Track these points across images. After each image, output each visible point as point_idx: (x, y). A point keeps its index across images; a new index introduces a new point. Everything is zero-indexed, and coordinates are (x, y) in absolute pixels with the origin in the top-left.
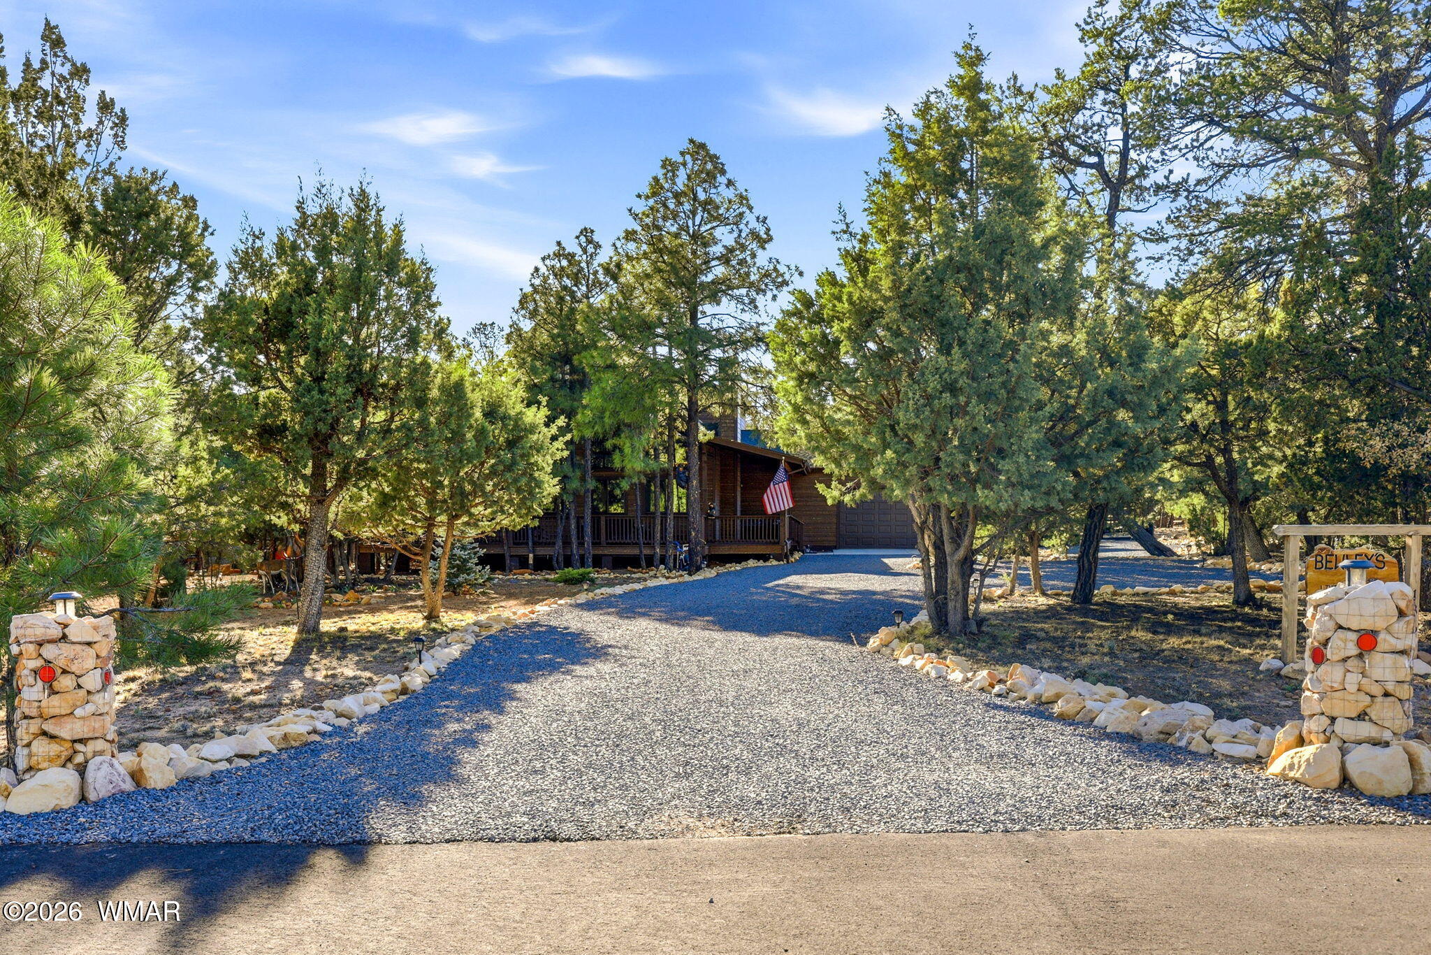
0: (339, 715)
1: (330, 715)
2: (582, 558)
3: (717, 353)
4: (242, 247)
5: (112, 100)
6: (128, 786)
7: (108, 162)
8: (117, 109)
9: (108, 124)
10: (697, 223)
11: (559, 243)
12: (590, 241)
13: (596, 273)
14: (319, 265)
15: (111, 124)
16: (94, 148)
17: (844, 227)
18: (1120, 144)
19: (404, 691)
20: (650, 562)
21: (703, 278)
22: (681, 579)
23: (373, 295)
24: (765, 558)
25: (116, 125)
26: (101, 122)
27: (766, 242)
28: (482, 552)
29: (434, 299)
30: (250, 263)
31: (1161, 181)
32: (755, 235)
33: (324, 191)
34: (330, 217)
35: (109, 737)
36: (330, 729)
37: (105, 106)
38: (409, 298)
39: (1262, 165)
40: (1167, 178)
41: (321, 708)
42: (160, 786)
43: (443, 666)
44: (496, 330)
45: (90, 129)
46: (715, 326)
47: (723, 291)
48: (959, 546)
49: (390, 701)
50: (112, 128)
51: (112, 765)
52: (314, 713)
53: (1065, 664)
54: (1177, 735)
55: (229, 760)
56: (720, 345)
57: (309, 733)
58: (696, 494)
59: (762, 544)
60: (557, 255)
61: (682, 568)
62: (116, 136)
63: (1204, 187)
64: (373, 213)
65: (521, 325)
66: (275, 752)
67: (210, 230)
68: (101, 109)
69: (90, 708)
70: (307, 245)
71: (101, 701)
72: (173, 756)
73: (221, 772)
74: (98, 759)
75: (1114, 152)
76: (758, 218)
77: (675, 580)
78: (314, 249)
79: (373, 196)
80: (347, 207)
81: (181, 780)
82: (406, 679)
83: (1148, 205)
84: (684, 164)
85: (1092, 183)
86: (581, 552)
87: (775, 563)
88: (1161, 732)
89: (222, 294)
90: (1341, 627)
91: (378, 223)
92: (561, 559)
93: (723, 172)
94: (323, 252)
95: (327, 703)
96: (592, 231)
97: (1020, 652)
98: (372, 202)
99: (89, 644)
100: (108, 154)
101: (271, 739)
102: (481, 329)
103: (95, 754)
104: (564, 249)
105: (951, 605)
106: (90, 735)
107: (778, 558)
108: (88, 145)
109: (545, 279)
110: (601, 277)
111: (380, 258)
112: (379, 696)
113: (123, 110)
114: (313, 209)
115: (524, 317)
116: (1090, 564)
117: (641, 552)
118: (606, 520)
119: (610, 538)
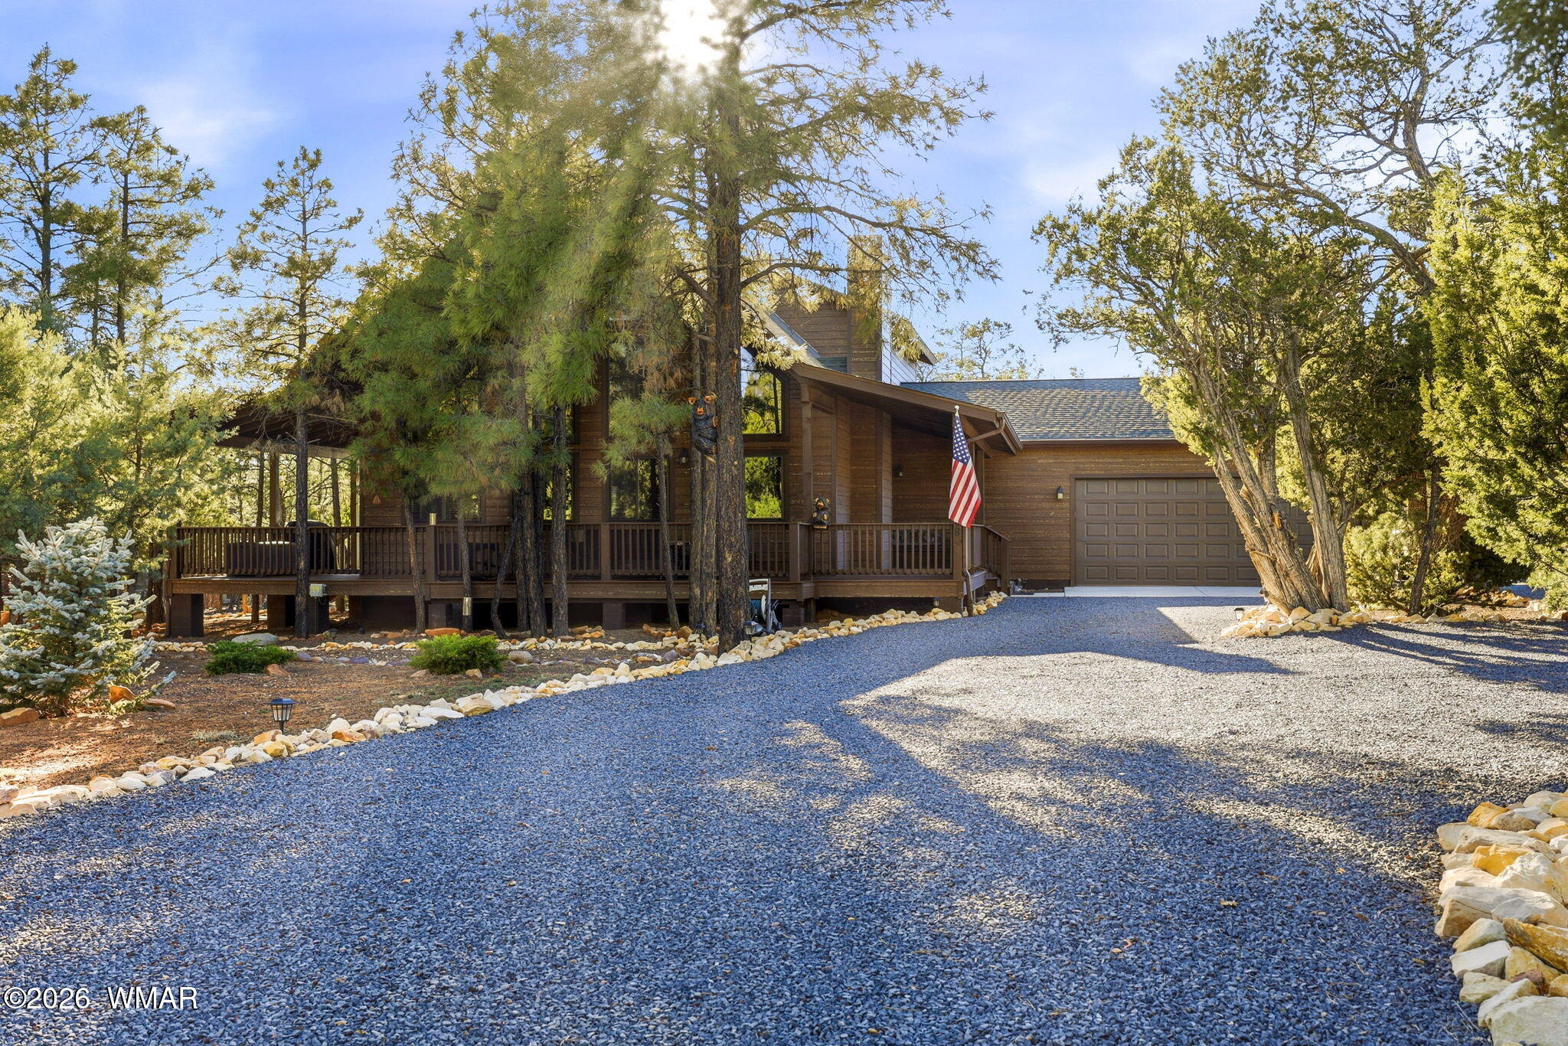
24: (923, 605)
59: (920, 577)
87: (942, 615)
107: (949, 606)
117: (669, 594)
118: (612, 532)
119: (619, 567)
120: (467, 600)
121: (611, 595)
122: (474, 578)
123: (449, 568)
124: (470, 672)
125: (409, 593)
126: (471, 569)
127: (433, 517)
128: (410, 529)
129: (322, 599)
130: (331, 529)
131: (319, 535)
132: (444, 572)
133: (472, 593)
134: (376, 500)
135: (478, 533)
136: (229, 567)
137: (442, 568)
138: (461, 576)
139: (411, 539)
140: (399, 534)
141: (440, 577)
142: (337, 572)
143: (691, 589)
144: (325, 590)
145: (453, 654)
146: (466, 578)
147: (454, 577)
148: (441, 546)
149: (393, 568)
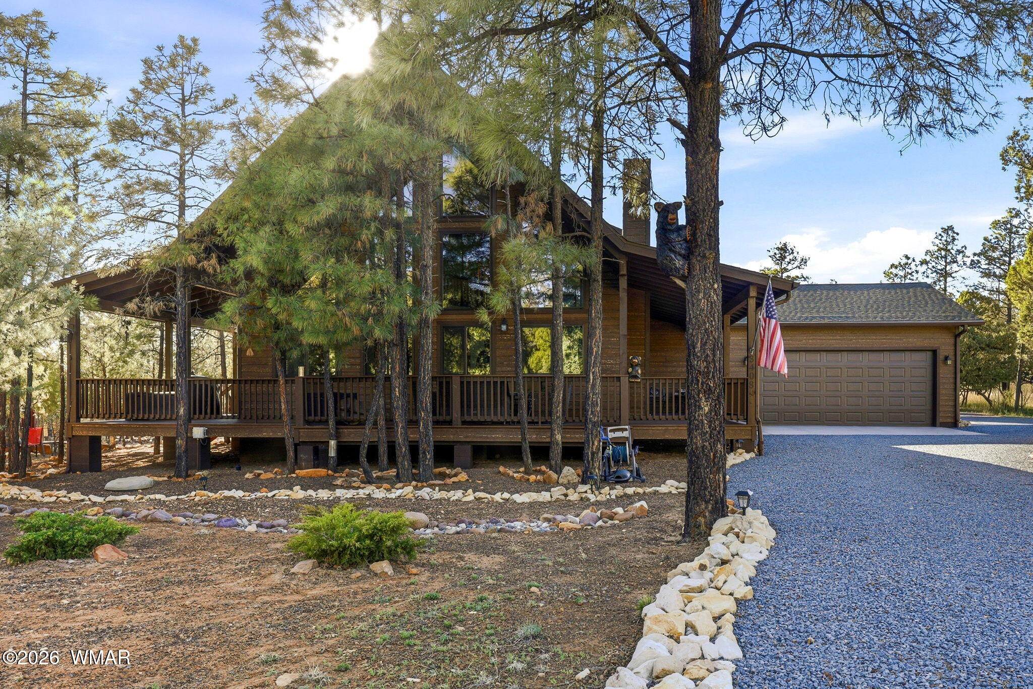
107: (747, 446)
117: (524, 439)
118: (462, 383)
119: (469, 414)
120: (333, 443)
121: (461, 438)
122: (339, 423)
123: (316, 415)
124: (377, 567)
125: (279, 435)
126: (336, 415)
127: (301, 370)
128: (282, 381)
129: (204, 440)
130: (217, 381)
131: (201, 386)
132: (312, 418)
133: (337, 436)
134: (250, 353)
135: (342, 384)
136: (127, 413)
137: (310, 415)
138: (327, 422)
139: (282, 389)
140: (271, 385)
141: (307, 422)
142: (223, 417)
143: (552, 435)
144: (207, 432)
145: (351, 541)
146: (331, 423)
147: (320, 422)
148: (309, 395)
149: (266, 414)
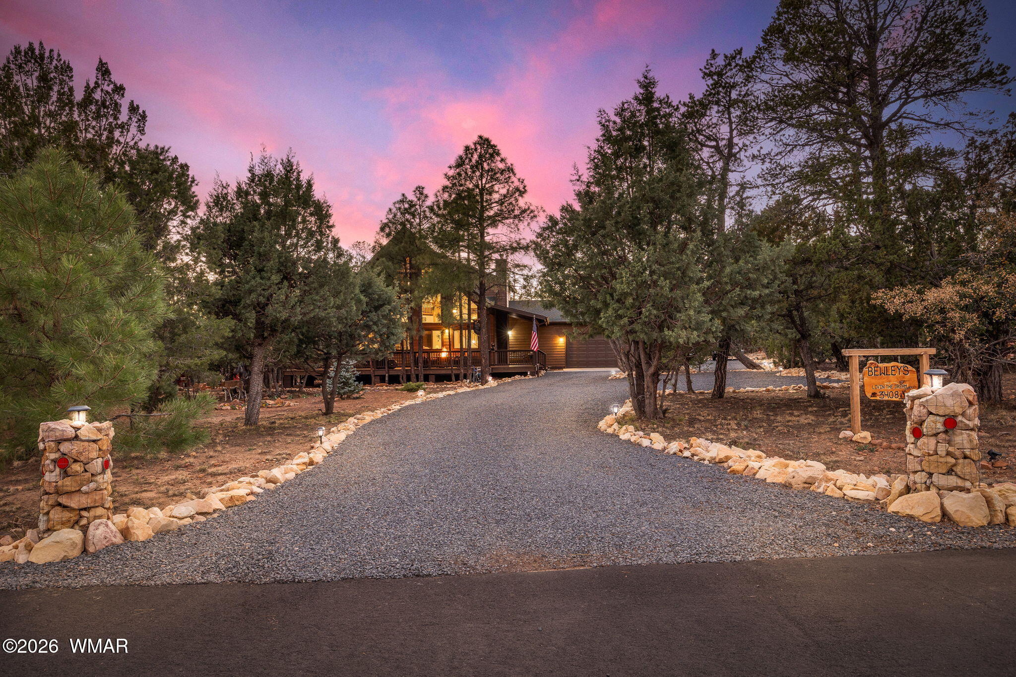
0: (269, 481)
1: (262, 481)
2: (417, 376)
3: (496, 256)
4: (215, 193)
5: (138, 106)
6: (118, 539)
7: (134, 142)
8: (141, 111)
9: (135, 120)
10: (484, 182)
11: (403, 195)
12: (421, 194)
13: (424, 211)
14: (262, 203)
15: (136, 120)
16: (125, 134)
17: (578, 178)
18: (729, 134)
19: (311, 463)
20: (457, 378)
21: (487, 213)
22: (477, 388)
23: (294, 221)
24: (525, 374)
25: (139, 120)
26: (130, 118)
27: (523, 193)
28: (358, 373)
29: (331, 223)
30: (219, 202)
31: (756, 153)
32: (517, 189)
33: (266, 161)
34: (269, 175)
35: (107, 506)
36: (262, 491)
37: (133, 109)
38: (316, 223)
39: (811, 145)
40: (759, 151)
41: (257, 476)
42: (141, 539)
43: (336, 445)
44: (366, 246)
45: (123, 122)
46: (495, 241)
47: (499, 221)
48: (650, 365)
49: (301, 470)
50: (137, 122)
51: (107, 526)
52: (252, 480)
53: (721, 437)
54: (816, 484)
55: (192, 517)
56: (498, 251)
57: (248, 495)
58: (485, 337)
60: (402, 201)
61: (476, 380)
62: (139, 126)
63: (780, 157)
64: (295, 174)
65: (381, 241)
66: (224, 509)
67: (196, 182)
68: (130, 111)
69: (92, 485)
70: (255, 191)
71: (101, 481)
72: (152, 516)
73: (185, 526)
74: (98, 521)
75: (724, 139)
76: (519, 180)
77: (474, 388)
78: (260, 194)
79: (295, 163)
80: (279, 170)
81: (157, 534)
82: (311, 455)
83: (745, 169)
84: (476, 149)
85: (712, 156)
86: (417, 373)
87: (530, 377)
88: (805, 483)
89: (202, 220)
90: (931, 413)
91: (298, 179)
92: (405, 377)
93: (498, 154)
94: (264, 195)
95: (261, 473)
96: (423, 188)
97: (691, 429)
98: (295, 167)
99: (94, 441)
100: (134, 136)
101: (221, 500)
102: (357, 244)
103: (96, 518)
104: (406, 198)
105: (647, 401)
106: (92, 505)
107: (532, 374)
108: (122, 132)
109: (395, 216)
110: (428, 214)
111: (299, 199)
112: (295, 467)
113: (144, 112)
114: (258, 171)
115: (383, 236)
116: (722, 375)
117: (452, 372)
121: (431, 373)
146: (387, 368)
